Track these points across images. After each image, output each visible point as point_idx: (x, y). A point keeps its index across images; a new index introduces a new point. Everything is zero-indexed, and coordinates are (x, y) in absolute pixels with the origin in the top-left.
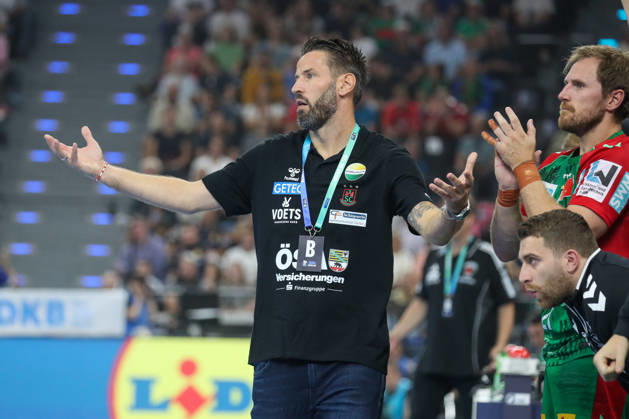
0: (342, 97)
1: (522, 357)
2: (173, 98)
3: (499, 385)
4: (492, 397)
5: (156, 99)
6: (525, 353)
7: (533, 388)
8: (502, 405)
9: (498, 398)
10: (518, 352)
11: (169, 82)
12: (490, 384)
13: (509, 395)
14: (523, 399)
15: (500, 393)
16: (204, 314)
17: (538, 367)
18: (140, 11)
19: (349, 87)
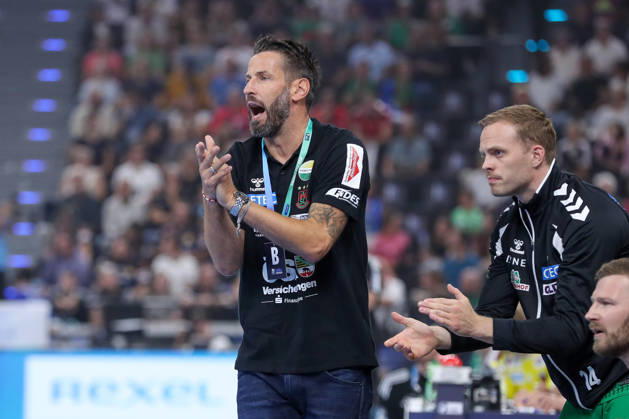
0: (295, 102)
1: (455, 365)
3: (431, 393)
4: (424, 405)
6: (458, 361)
7: (466, 397)
8: (435, 415)
9: (430, 408)
10: (449, 360)
13: (441, 404)
15: (432, 402)
16: (129, 325)
17: (471, 376)
18: (60, 16)
19: (302, 93)
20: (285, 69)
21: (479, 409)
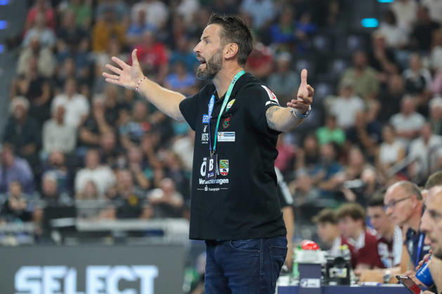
1: (313, 249)
2: (37, 48)
3: (296, 272)
4: (290, 282)
5: (22, 49)
6: (315, 246)
8: (298, 288)
9: (295, 283)
10: (309, 245)
11: (32, 35)
12: (290, 272)
13: (303, 280)
14: (314, 283)
15: (296, 279)
16: (64, 222)
17: (326, 257)
19: (232, 53)
20: (222, 36)
21: (333, 284)
